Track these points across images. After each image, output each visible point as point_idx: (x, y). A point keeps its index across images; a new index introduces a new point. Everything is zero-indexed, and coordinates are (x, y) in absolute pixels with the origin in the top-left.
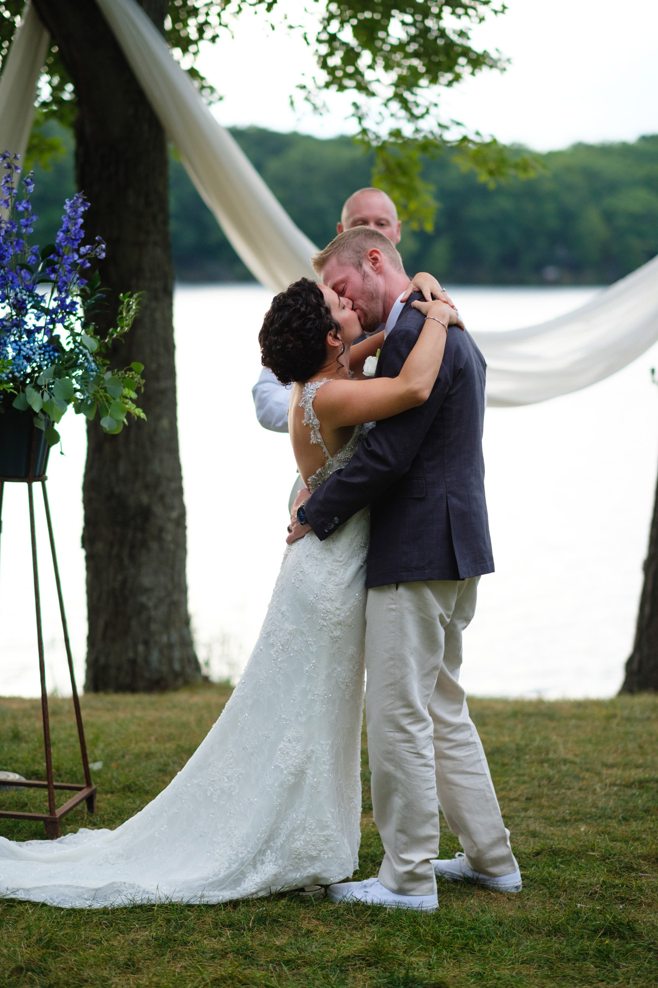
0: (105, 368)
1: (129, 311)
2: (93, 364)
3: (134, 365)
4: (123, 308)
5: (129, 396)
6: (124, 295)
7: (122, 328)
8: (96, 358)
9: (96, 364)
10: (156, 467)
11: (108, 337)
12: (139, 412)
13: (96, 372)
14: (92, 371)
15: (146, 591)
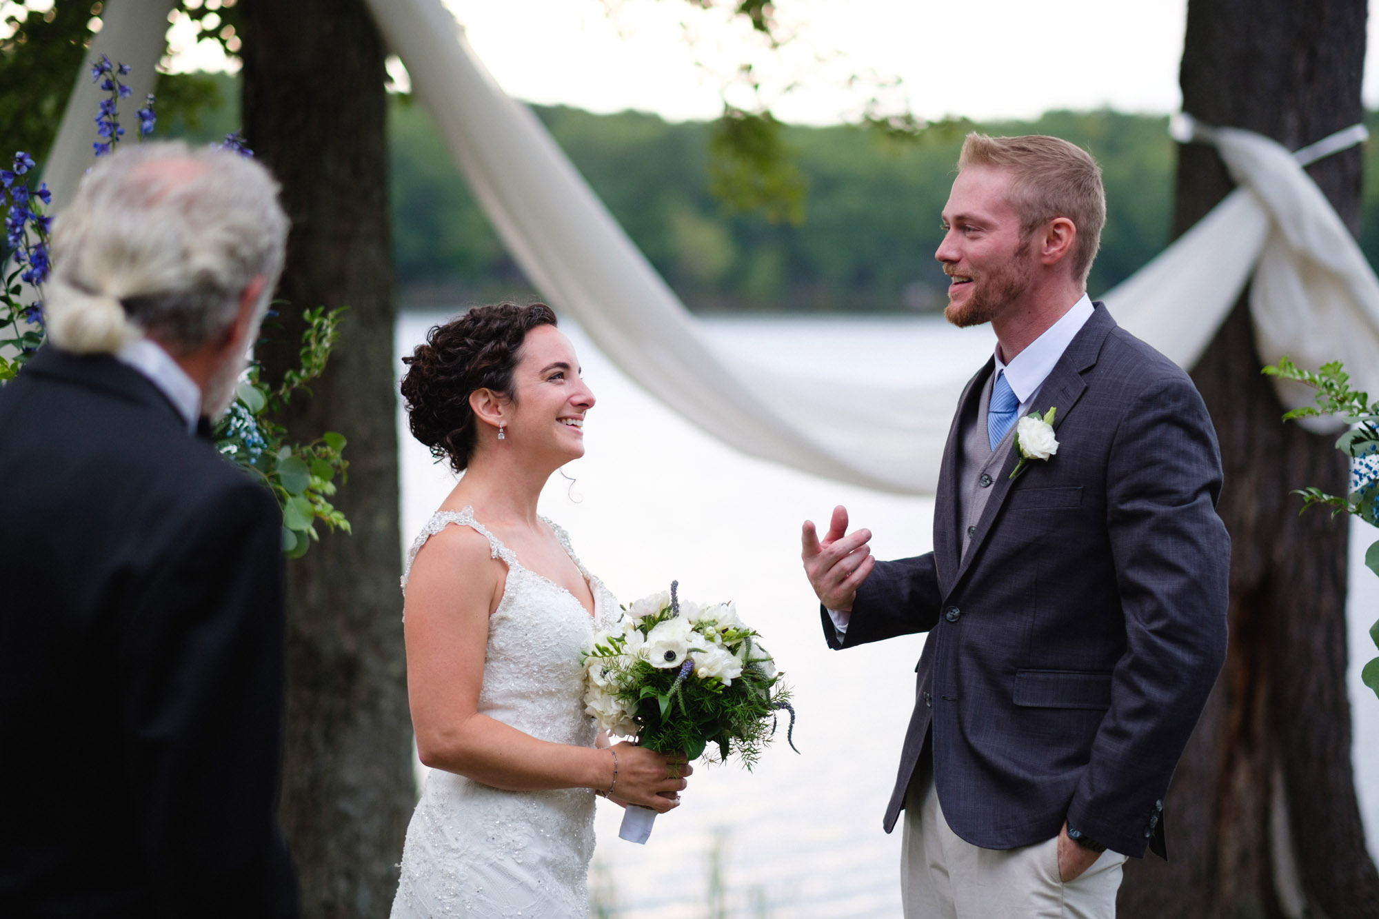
0: (279, 440)
1: (320, 341)
2: (256, 434)
3: (328, 436)
4: (310, 335)
5: (320, 491)
6: (312, 312)
7: (308, 370)
8: (261, 424)
9: (261, 434)
10: (367, 592)
11: (284, 386)
12: (339, 520)
13: (261, 447)
14: (254, 445)
15: (351, 791)
